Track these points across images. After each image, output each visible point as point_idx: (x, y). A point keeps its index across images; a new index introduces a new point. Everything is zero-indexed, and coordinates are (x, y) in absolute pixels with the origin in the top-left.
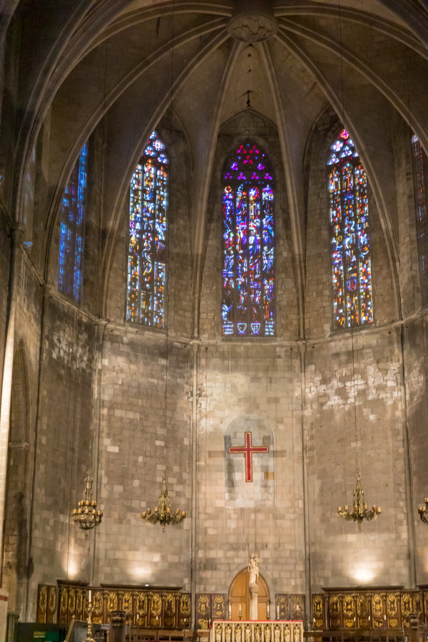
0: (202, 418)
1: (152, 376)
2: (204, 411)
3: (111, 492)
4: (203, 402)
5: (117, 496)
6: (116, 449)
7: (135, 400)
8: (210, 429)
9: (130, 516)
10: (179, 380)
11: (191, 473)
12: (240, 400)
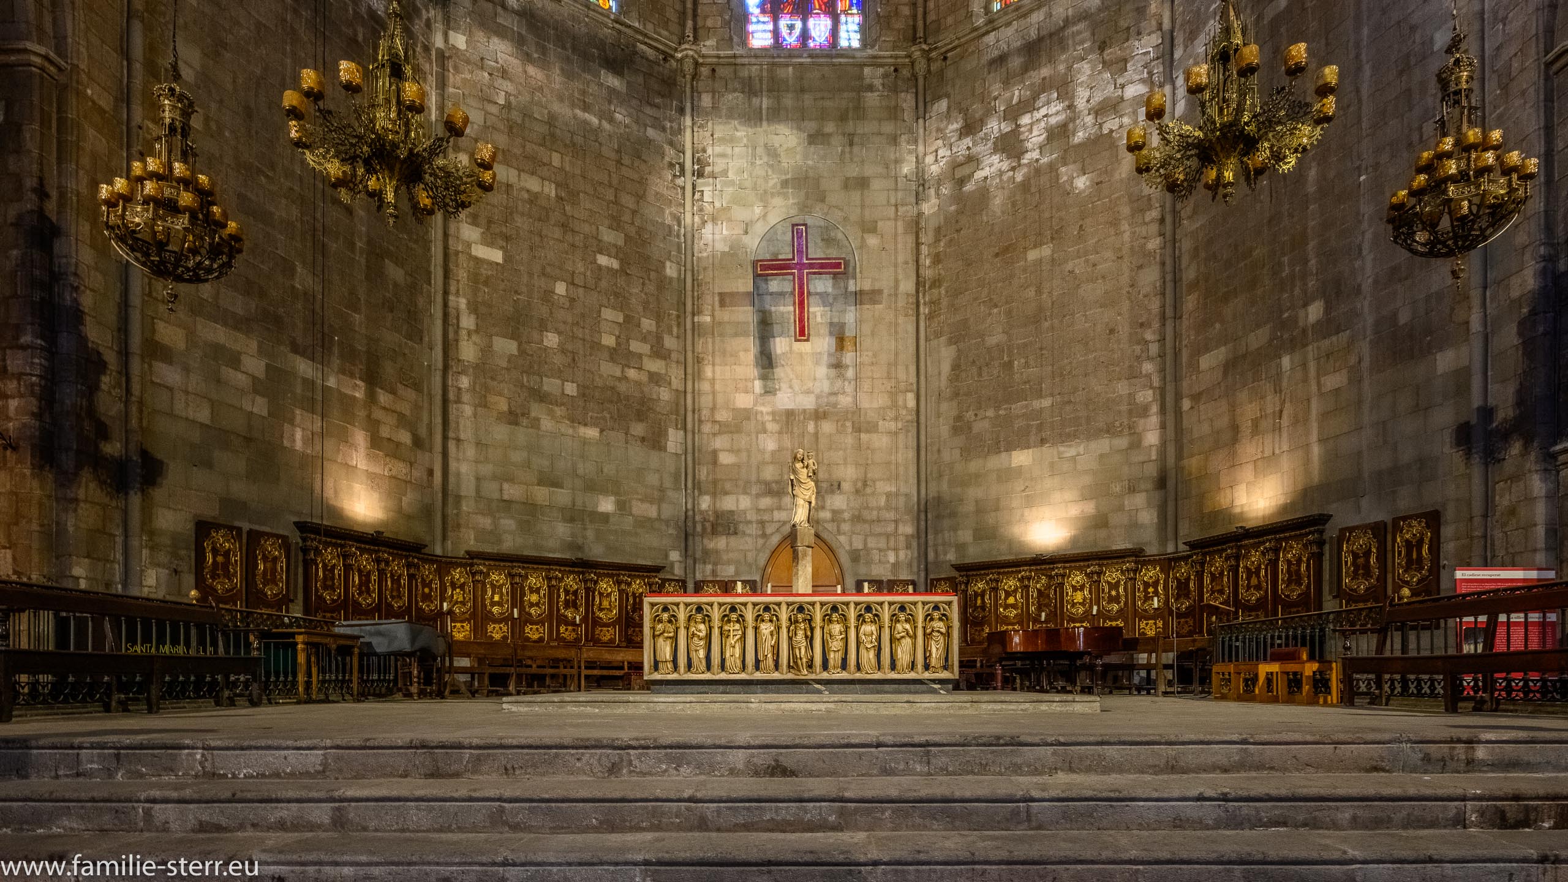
0: (704, 222)
1: (586, 108)
2: (708, 208)
3: (486, 351)
4: (707, 188)
5: (504, 364)
6: (496, 256)
7: (542, 153)
8: (721, 247)
9: (537, 410)
10: (651, 132)
11: (681, 337)
12: (785, 184)
